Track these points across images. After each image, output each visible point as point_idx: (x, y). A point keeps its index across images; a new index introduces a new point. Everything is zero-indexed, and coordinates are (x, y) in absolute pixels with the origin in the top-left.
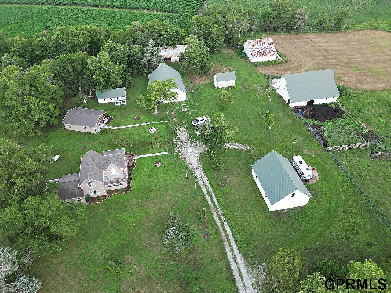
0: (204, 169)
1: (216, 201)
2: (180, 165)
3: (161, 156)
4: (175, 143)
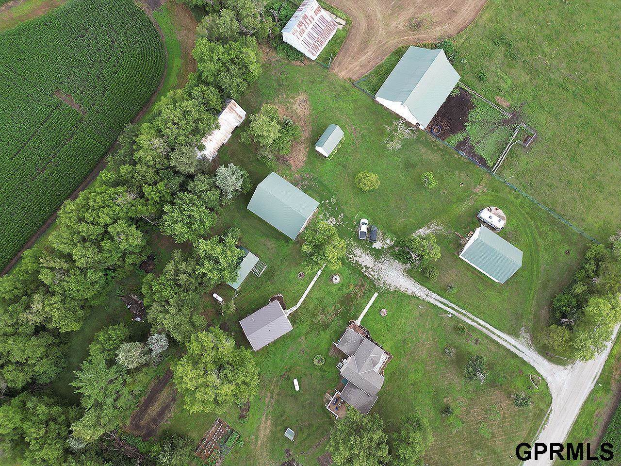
0: (422, 285)
1: (457, 308)
2: (400, 297)
3: (375, 301)
4: (369, 276)
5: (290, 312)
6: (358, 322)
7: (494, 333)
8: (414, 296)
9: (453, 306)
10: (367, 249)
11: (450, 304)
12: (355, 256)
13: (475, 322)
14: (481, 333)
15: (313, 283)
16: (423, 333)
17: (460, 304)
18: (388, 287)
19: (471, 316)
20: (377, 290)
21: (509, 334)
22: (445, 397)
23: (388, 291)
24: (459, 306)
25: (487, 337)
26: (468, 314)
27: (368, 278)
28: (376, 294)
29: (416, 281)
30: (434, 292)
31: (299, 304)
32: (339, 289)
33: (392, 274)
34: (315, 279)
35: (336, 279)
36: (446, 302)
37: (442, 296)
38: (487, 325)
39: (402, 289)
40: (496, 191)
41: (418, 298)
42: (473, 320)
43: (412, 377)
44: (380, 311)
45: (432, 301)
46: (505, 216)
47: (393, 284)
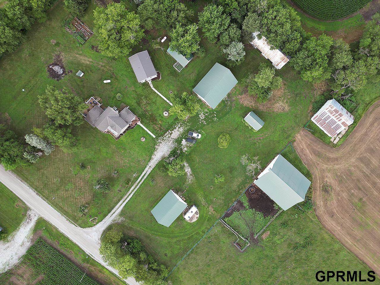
0: (157, 165)
1: (141, 183)
2: (151, 150)
3: (150, 136)
4: (166, 134)
5: (150, 83)
6: (139, 123)
7: (124, 202)
8: (150, 159)
9: (142, 181)
10: (182, 135)
11: (143, 179)
12: (179, 128)
13: (131, 192)
14: (124, 194)
15: (166, 99)
16: (129, 160)
17: (143, 185)
18: (158, 145)
19: (135, 190)
20: (157, 138)
21: (122, 211)
22: (91, 167)
23: (155, 144)
24: (141, 185)
25: (122, 198)
26: (136, 189)
27: (165, 133)
28: (154, 137)
29: (160, 162)
30: (152, 171)
31: (154, 89)
32: (160, 115)
33: (165, 148)
34: (168, 101)
35: (166, 113)
36: (145, 177)
37: (148, 175)
38: (128, 199)
39: (155, 153)
40: (208, 220)
41: (149, 161)
42: (132, 191)
43: (104, 150)
44: (144, 137)
45: (146, 169)
46: (192, 222)
47: (159, 148)
